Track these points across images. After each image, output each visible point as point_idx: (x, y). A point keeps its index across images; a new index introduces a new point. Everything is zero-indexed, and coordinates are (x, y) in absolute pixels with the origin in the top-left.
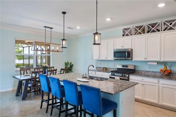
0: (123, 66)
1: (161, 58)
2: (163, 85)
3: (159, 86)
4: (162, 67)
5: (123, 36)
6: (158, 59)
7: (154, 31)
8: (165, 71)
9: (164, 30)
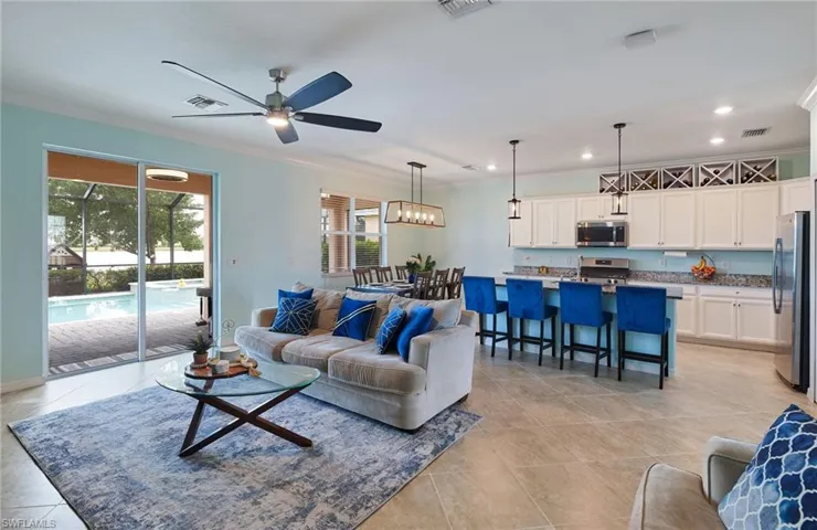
0: (598, 262)
1: (696, 241)
2: (706, 298)
3: (697, 299)
4: (697, 263)
5: (602, 191)
6: (690, 245)
7: (679, 185)
8: (703, 270)
9: (702, 185)
